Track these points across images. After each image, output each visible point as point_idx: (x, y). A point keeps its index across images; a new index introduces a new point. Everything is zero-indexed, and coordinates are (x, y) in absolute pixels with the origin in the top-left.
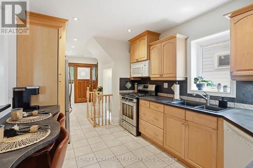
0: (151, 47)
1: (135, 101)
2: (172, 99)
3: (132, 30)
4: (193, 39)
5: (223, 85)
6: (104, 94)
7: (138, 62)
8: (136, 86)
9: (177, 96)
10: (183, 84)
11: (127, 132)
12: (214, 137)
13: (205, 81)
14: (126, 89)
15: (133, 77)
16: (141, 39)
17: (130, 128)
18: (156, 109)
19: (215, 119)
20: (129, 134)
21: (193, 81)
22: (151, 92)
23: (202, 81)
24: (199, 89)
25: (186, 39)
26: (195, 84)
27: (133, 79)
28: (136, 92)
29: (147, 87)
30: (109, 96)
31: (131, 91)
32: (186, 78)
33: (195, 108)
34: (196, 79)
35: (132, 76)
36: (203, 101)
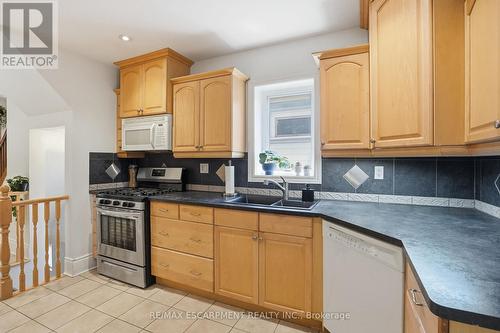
0: (176, 87)
1: (139, 205)
2: (222, 194)
3: (131, 39)
4: (258, 84)
5: (303, 165)
6: (31, 198)
7: (143, 116)
8: (132, 172)
9: (230, 188)
10: (241, 165)
11: (118, 286)
12: (308, 251)
13: (276, 159)
14: (108, 180)
15: (128, 152)
16: (152, 64)
17: (129, 272)
18: (196, 219)
19: (309, 221)
20: (126, 288)
21: (257, 159)
22: (173, 183)
23: (272, 159)
24: (268, 173)
25: (246, 81)
26: (261, 165)
27: (125, 156)
28: (134, 185)
29: (162, 173)
30: (58, 200)
31: (121, 185)
32: (246, 154)
33: (273, 207)
34: (263, 156)
35: (124, 149)
36: (279, 193)
